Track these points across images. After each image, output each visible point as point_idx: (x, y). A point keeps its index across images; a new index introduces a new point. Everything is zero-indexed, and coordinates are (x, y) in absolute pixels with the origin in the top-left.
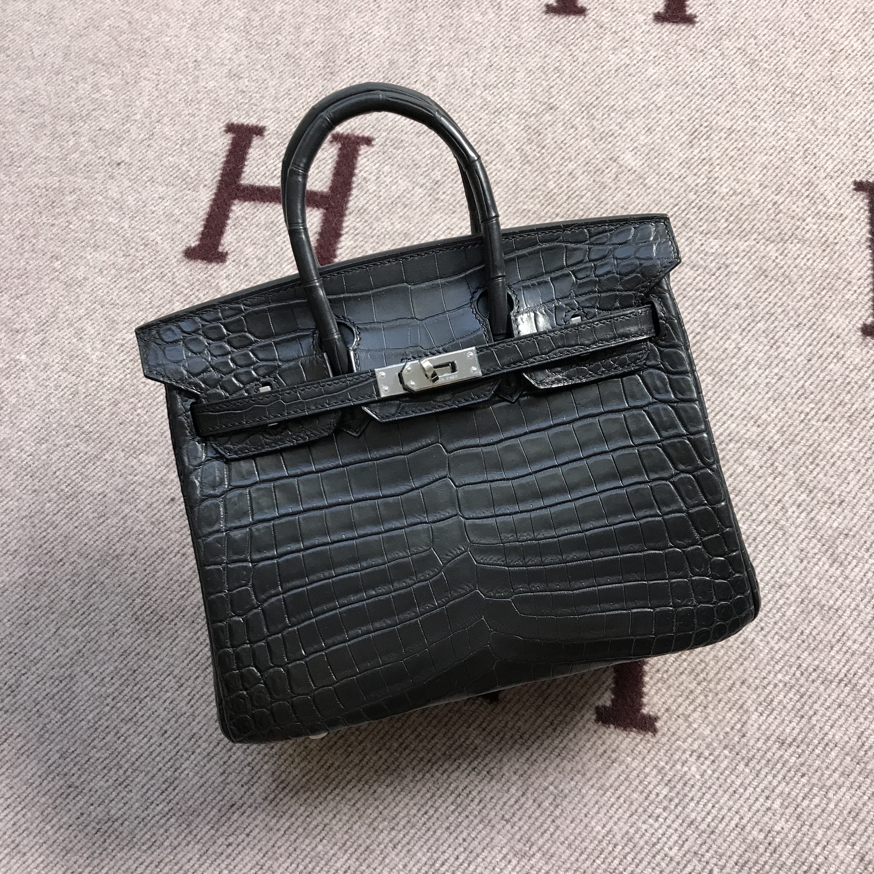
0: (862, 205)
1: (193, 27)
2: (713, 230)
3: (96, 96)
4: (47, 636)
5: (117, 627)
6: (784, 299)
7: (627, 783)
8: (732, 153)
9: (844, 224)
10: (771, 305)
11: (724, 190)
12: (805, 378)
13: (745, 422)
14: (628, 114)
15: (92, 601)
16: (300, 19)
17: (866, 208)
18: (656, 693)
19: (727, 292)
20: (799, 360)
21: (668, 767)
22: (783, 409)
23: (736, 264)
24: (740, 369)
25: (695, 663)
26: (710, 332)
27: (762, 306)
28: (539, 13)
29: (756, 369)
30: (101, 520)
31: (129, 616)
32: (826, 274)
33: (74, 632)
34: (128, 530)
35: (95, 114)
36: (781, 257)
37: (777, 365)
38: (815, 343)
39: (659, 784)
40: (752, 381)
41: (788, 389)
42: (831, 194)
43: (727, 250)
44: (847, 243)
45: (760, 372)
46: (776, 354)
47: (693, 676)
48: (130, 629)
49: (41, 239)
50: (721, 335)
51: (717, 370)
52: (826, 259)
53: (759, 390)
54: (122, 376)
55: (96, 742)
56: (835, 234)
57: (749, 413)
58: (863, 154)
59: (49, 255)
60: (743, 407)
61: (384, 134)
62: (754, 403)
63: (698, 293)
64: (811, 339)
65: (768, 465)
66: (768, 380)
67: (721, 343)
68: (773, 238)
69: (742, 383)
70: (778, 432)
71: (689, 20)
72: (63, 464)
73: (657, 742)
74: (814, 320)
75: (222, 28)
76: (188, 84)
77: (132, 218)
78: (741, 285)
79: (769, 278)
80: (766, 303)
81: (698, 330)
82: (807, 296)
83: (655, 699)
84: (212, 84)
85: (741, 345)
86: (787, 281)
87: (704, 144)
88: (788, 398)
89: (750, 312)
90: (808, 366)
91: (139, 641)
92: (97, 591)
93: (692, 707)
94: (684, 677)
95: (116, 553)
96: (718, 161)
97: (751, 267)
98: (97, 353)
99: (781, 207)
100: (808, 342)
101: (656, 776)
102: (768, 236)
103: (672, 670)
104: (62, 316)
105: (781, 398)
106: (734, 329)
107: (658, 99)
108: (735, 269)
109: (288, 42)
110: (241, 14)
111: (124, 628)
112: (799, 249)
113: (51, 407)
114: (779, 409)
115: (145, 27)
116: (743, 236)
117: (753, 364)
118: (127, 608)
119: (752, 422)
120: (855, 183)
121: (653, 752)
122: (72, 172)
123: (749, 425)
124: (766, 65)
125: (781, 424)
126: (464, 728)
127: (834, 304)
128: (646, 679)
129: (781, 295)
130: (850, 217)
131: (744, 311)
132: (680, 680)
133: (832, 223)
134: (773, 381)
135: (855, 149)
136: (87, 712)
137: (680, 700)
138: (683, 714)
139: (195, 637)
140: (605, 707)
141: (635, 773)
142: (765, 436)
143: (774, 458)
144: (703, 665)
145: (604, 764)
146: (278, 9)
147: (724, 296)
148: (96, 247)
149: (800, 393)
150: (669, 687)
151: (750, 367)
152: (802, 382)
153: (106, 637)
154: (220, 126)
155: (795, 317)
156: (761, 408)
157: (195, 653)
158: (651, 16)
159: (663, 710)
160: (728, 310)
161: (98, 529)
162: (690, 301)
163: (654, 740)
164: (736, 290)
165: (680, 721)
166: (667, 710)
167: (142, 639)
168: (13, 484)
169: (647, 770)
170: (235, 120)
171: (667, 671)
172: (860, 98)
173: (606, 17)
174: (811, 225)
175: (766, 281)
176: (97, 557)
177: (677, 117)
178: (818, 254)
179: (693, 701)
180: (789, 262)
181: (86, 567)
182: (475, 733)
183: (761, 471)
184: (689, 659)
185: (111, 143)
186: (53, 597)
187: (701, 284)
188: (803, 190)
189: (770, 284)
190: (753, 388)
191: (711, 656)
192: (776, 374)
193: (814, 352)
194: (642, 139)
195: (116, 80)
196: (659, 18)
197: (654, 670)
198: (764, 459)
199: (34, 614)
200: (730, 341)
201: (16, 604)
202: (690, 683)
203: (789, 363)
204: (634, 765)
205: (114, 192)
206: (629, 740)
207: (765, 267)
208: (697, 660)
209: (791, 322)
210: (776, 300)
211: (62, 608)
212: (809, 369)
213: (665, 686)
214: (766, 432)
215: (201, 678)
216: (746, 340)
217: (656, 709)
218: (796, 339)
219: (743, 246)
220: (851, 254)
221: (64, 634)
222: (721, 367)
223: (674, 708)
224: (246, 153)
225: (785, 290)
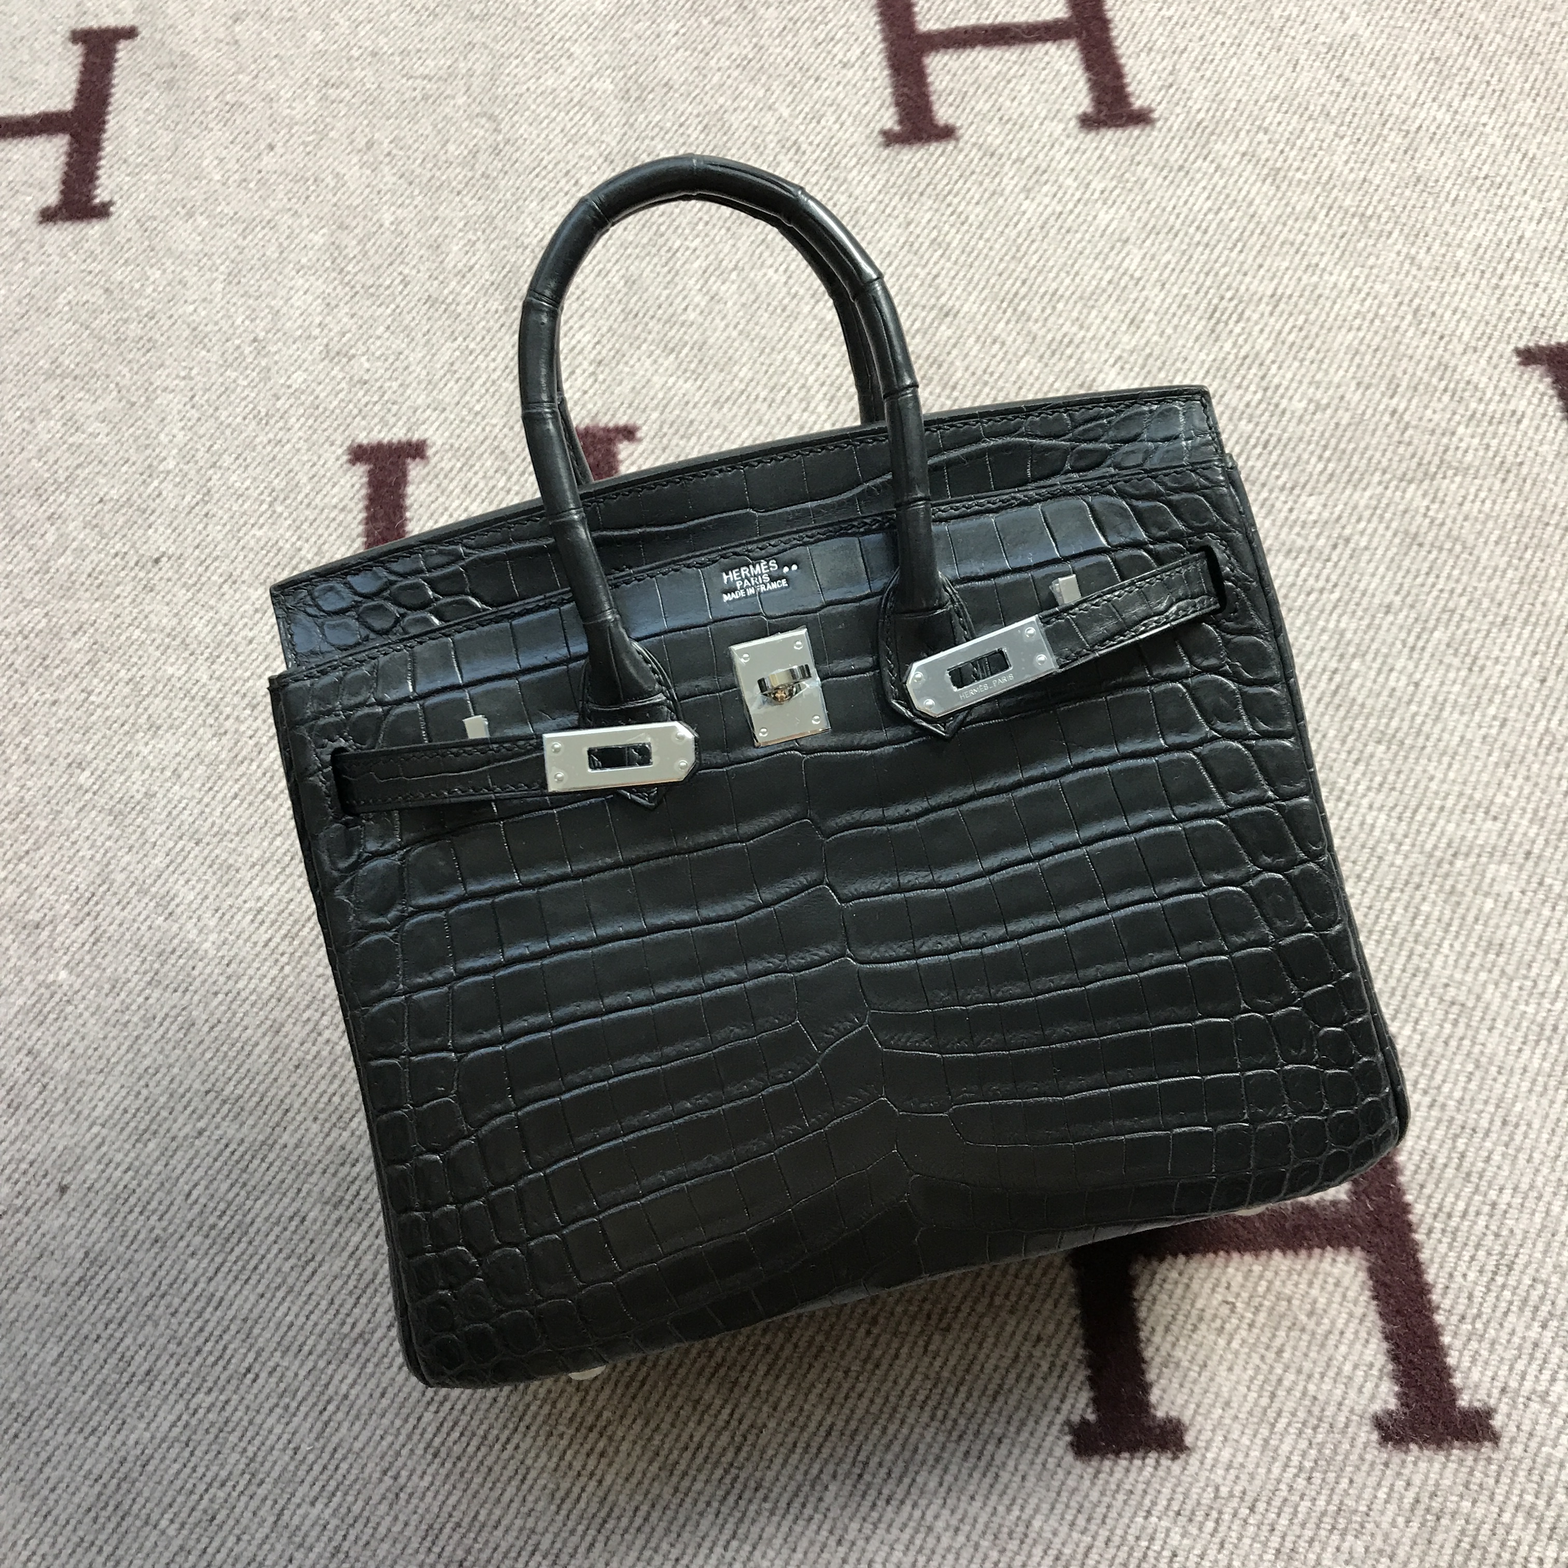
0: (1542, 387)
1: (232, 278)
2: (1302, 480)
3: (78, 438)
4: (260, 1536)
5: (402, 1480)
6: (1465, 578)
7: (1477, 1553)
8: (1291, 338)
9: (1523, 427)
10: (1445, 595)
11: (1299, 406)
12: (1547, 714)
13: (1468, 816)
14: (1088, 301)
15: (335, 1440)
16: (435, 230)
17: (1551, 392)
18: (1474, 1361)
19: (1362, 586)
20: (1525, 684)
21: (1541, 1503)
22: (1527, 778)
23: (1362, 533)
24: (1429, 722)
25: (1523, 1287)
26: (1355, 665)
27: (1431, 600)
28: (872, 149)
29: (1456, 715)
30: (309, 1270)
31: (419, 1452)
32: (1522, 521)
33: (315, 1512)
34: (368, 1276)
35: (83, 473)
36: (1435, 506)
37: (1491, 701)
38: (1542, 647)
39: (1536, 1540)
40: (1456, 739)
41: (1524, 740)
42: (1485, 379)
43: (1337, 510)
44: (1539, 460)
45: (1465, 718)
46: (1482, 681)
47: (1528, 1313)
48: (428, 1478)
49: (40, 735)
50: (1376, 666)
51: (1390, 731)
52: (1513, 494)
53: (1473, 752)
54: (274, 972)
56: (1514, 448)
57: (1471, 798)
58: (1515, 300)
59: (63, 763)
60: (1457, 788)
61: (655, 415)
62: (1473, 779)
63: (1313, 597)
64: (1533, 642)
65: (1534, 885)
66: (1483, 731)
67: (1381, 679)
68: (1409, 475)
69: (1442, 745)
70: (1531, 821)
71: (1142, 118)
72: (200, 1172)
73: (1507, 1458)
74: (1527, 607)
75: (289, 269)
76: (252, 385)
77: (212, 660)
78: (1382, 569)
79: (1427, 547)
80: (1435, 593)
81: (1333, 664)
82: (1502, 565)
83: (1475, 1375)
84: (299, 378)
85: (1418, 676)
86: (1458, 548)
87: (1237, 330)
88: (1530, 757)
89: (1413, 615)
90: (1545, 692)
91: (452, 1500)
92: (340, 1415)
93: (1546, 1375)
94: (1512, 1318)
95: (357, 1330)
96: (1272, 356)
97: (1389, 534)
98: (213, 937)
99: (1407, 418)
100: (1530, 648)
101: (1525, 1528)
102: (1399, 473)
103: (1487, 1310)
104: (120, 878)
105: (1517, 759)
106: (1395, 651)
107: (1133, 263)
108: (1363, 543)
109: (423, 276)
110: (318, 239)
111: (415, 1478)
112: (1460, 486)
113: (147, 1062)
114: (1520, 780)
115: (140, 293)
116: (1356, 482)
117: (1448, 708)
118: (409, 1437)
119: (1481, 814)
120: (1518, 352)
121: (1505, 1480)
122: (67, 591)
123: (1478, 820)
124: (1299, 175)
125: (1531, 806)
126: (1139, 1520)
127: (1553, 572)
128: (1446, 1339)
129: (1456, 572)
130: (1529, 413)
131: (1401, 616)
132: (1508, 1326)
133: (1502, 429)
134: (1494, 731)
135: (1498, 292)
137: (1520, 1366)
138: (1534, 1392)
139: (564, 1464)
140: (1390, 1414)
141: (1487, 1527)
142: (1512, 835)
143: (1539, 870)
144: (1540, 1287)
145: (1423, 1525)
146: (387, 219)
147: (1358, 594)
148: (154, 728)
149: (1546, 743)
150: (1493, 1343)
151: (1445, 714)
152: (1542, 724)
153: (383, 1508)
154: (335, 456)
155: (1494, 609)
156: (1487, 785)
157: (574, 1495)
158: (1073, 123)
159: (1496, 1392)
160: (1373, 617)
161: (308, 1289)
162: (1302, 616)
163: (1498, 1456)
164: (1377, 580)
165: (1535, 1406)
166: (1503, 1390)
167: (457, 1494)
168: (107, 1235)
169: (1506, 1518)
170: (363, 438)
171: (1479, 1315)
172: (1477, 205)
173: (995, 136)
174: (1467, 439)
175: (1423, 553)
176: (320, 1348)
177: (1175, 290)
178: (1496, 487)
179: (1545, 1361)
180: (1453, 512)
181: (302, 1373)
182: (1165, 1523)
183: (1526, 900)
184: (1512, 1282)
185: (130, 523)
186: (251, 1450)
187: (1311, 581)
188: (1435, 381)
189: (1432, 557)
190: (1462, 750)
191: (1549, 1267)
192: (1495, 718)
193: (1547, 664)
194: (1127, 341)
195: (108, 402)
196: (1089, 122)
197: (1454, 1319)
198: (1524, 876)
199: (222, 1494)
200: (1394, 675)
201: (178, 1484)
202: (1528, 1327)
203: (1511, 693)
204: (1479, 1512)
205: (161, 616)
206: (1452, 1466)
207: (1413, 530)
208: (1527, 1281)
209: (1490, 618)
210: (1451, 584)
211: (278, 1469)
212: (1548, 697)
213: (1486, 1345)
214: (1511, 827)
215: (599, 1545)
216: (1422, 667)
217: (1482, 1394)
218: (1508, 647)
219: (1363, 498)
220: (1552, 477)
221: (296, 1520)
222: (1394, 724)
223: (1513, 1384)
224: (402, 496)
225: (1461, 563)
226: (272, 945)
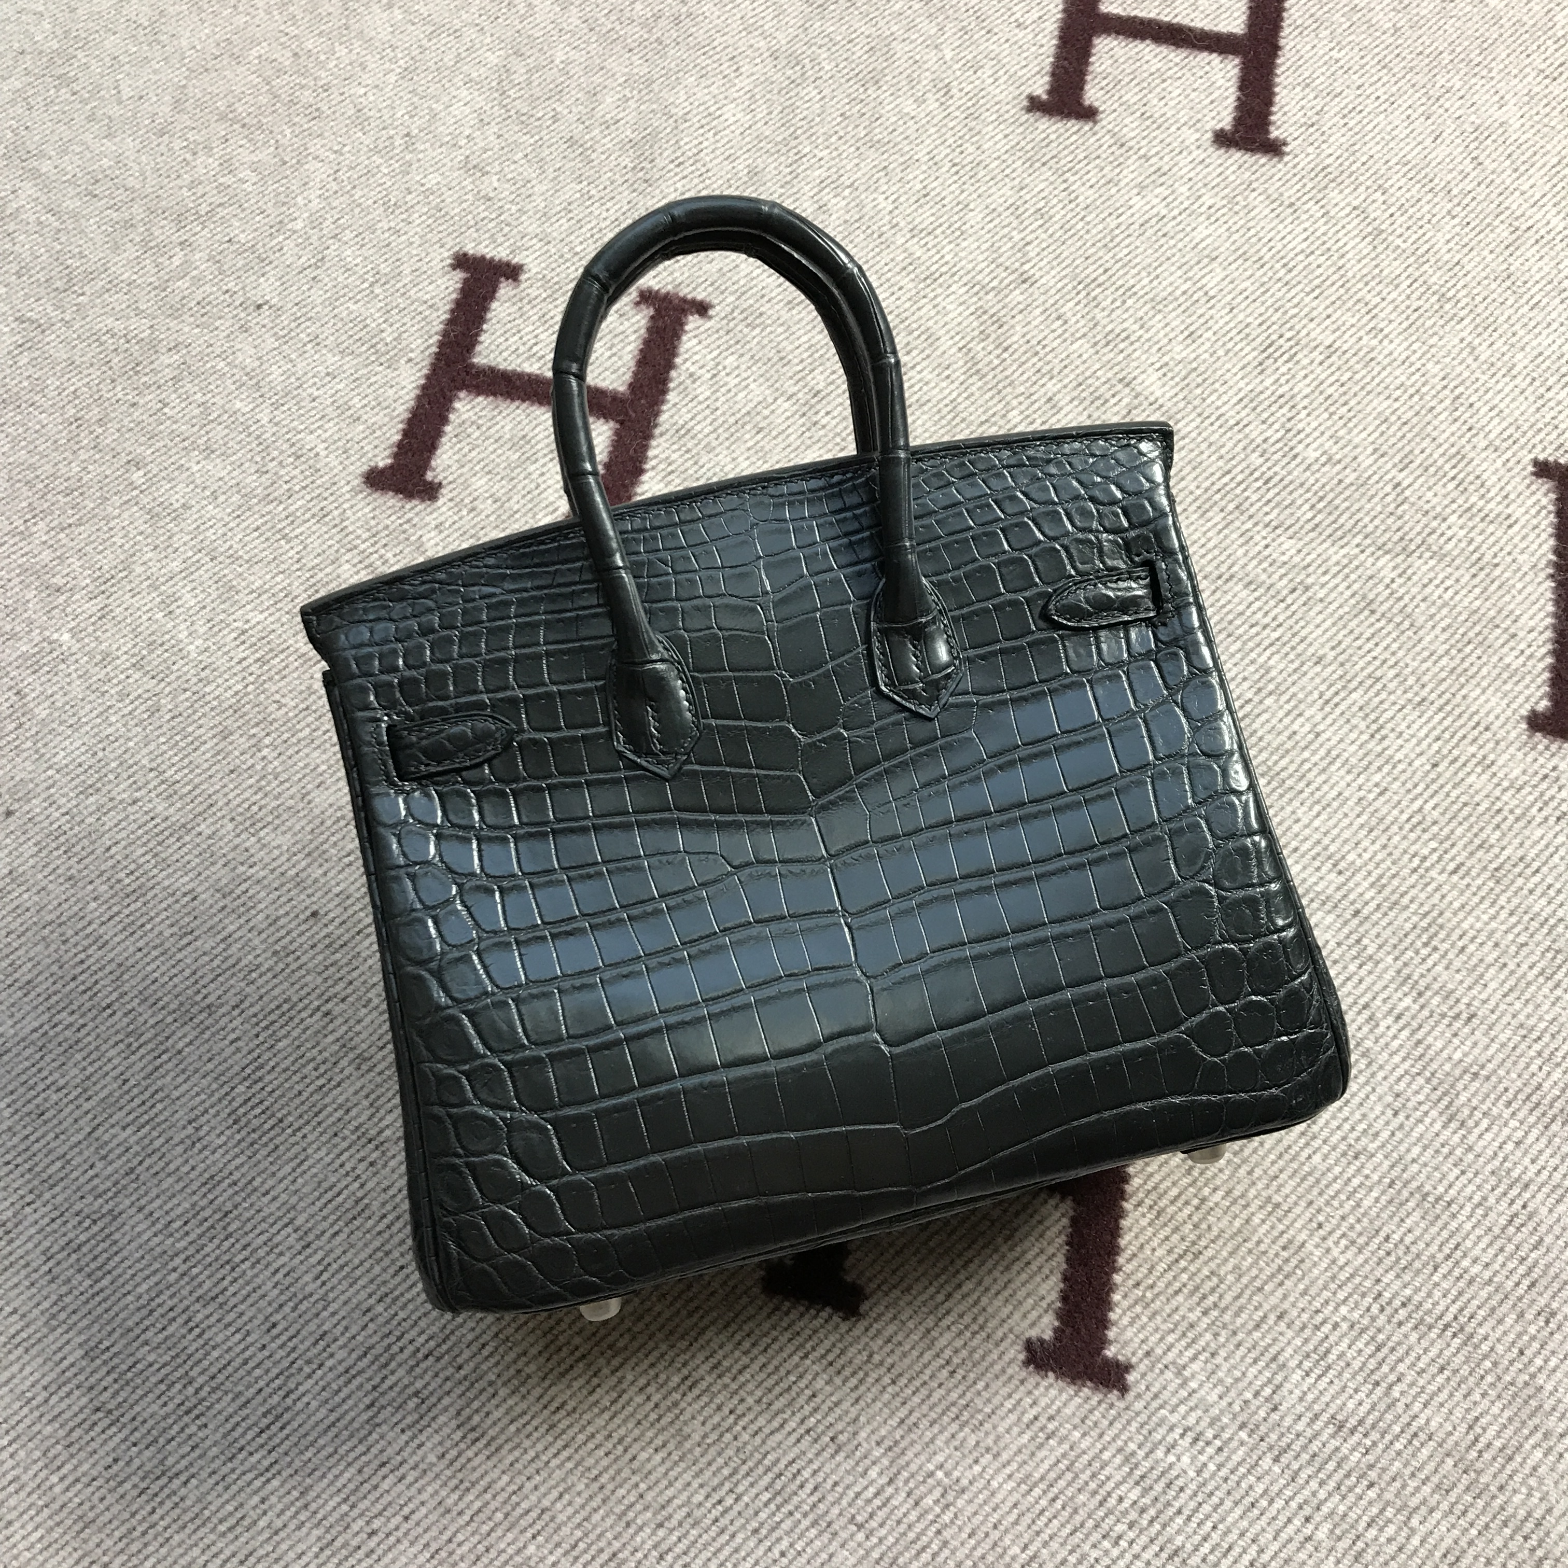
0: (1544, 501)
1: (407, 73)
2: (1288, 523)
3: (228, 180)
4: (74, 1140)
5: (202, 1133)
6: (1401, 653)
7: (1069, 1476)
8: (1330, 391)
9: (1511, 532)
10: (1377, 663)
11: (1312, 454)
12: (1426, 795)
13: (1317, 864)
14: (1157, 304)
15: (159, 1083)
16: (597, 79)
17: (1551, 508)
18: (1131, 1324)
19: (1303, 633)
20: (1417, 763)
21: (1141, 1453)
22: (1384, 847)
23: (1323, 586)
24: (1315, 771)
25: (1201, 1275)
26: (1269, 701)
27: (1361, 664)
28: (1015, 110)
29: (1342, 772)
30: (185, 941)
31: (223, 1115)
32: (1475, 617)
33: (124, 1135)
34: (231, 961)
35: (222, 212)
36: (1400, 581)
37: (1380, 769)
38: (1447, 735)
39: (1124, 1481)
40: (1334, 793)
41: (1395, 812)
42: (1494, 478)
43: (1308, 559)
44: (1514, 566)
45: (1349, 778)
46: (1379, 749)
47: (1195, 1299)
48: (223, 1138)
49: (113, 426)
50: (1287, 707)
51: (1277, 769)
52: (1477, 591)
53: (1345, 809)
54: (239, 687)
55: (149, 1334)
56: (1495, 549)
57: (1326, 848)
58: (1552, 414)
59: (124, 458)
60: (1317, 836)
61: (731, 299)
62: (1335, 832)
63: (1254, 630)
64: (1440, 728)
65: (1351, 941)
66: (1362, 793)
67: (1287, 721)
68: (1389, 545)
69: (1318, 795)
70: (1372, 885)
71: (1274, 149)
72: (123, 834)
73: (1127, 1408)
74: (1447, 696)
75: (458, 80)
76: (392, 174)
77: (276, 406)
78: (1329, 623)
79: (1377, 615)
80: (1369, 658)
81: (1249, 695)
82: (1441, 651)
83: (1129, 1333)
84: (432, 180)
85: (1321, 728)
86: (1407, 624)
87: (1284, 369)
88: (1395, 828)
89: (1340, 672)
90: (1433, 775)
91: (238, 1161)
92: (170, 1065)
93: (1189, 1353)
94: (1180, 1298)
95: (208, 1001)
96: (1306, 402)
97: (1348, 593)
98: (199, 642)
99: (1407, 493)
100: (1436, 733)
101: (1119, 1467)
102: (1380, 542)
103: (1161, 1285)
104: (139, 570)
105: (1382, 827)
106: (1310, 699)
107: (1211, 282)
108: (1321, 594)
109: (573, 118)
110: (493, 59)
111: (213, 1135)
112: (1432, 569)
113: (110, 730)
114: (1377, 846)
115: (322, 65)
116: (1338, 537)
117: (1338, 764)
118: (220, 1100)
119: (1329, 865)
120: (1536, 463)
121: (1118, 1426)
122: (175, 313)
123: (1324, 870)
124: (1399, 241)
125: (1379, 871)
126: (796, 1358)
127: (1484, 671)
128: (1116, 1297)
129: (1395, 646)
130: (1522, 521)
131: (1330, 669)
132: (1174, 1303)
133: (1491, 528)
134: (1371, 796)
135: (1541, 402)
136: (138, 1279)
137: (1170, 1339)
138: (1174, 1363)
139: (338, 1162)
140: (1041, 1341)
141: (1086, 1457)
142: (1350, 891)
143: (1361, 930)
144: (1215, 1280)
145: (1033, 1439)
146: (560, 56)
147: (1297, 639)
148: (209, 451)
149: (1414, 820)
150: (1155, 1314)
151: (1333, 768)
152: (1419, 802)
153: (180, 1149)
154: (443, 256)
155: (1416, 688)
156: (1346, 841)
157: (336, 1190)
158: (1209, 135)
159: (1140, 1353)
160: (1303, 664)
161: (179, 956)
162: (1238, 644)
163: (1121, 1405)
164: (1319, 631)
165: (1169, 1375)
166: (1148, 1354)
167: (243, 1158)
168: (32, 862)
169: (1106, 1455)
170: (470, 249)
171: (1152, 1287)
172: (1554, 315)
173: (1131, 128)
174: (1455, 529)
175: (1372, 620)
176: (172, 1006)
177: (1241, 317)
178: (1463, 581)
179: (1194, 1341)
180: (1414, 590)
181: (152, 1022)
182: (816, 1368)
183: (1339, 952)
184: (1192, 1268)
185: (247, 268)
186: (90, 1069)
187: (1259, 615)
188: (1447, 467)
189: (1378, 625)
190: (1335, 804)
191: (1229, 1266)
192: (1377, 785)
193: (1445, 751)
194: (1178, 351)
195: (264, 155)
196: (1223, 139)
197: (1131, 1282)
198: (1346, 931)
199: (55, 1097)
200: (1301, 720)
201: (24, 1078)
202: (1190, 1310)
203: (1401, 767)
204: (1084, 1445)
205: (246, 356)
206: (1078, 1400)
207: (1371, 596)
208: (1206, 1272)
209: (1409, 695)
210: (1387, 655)
211: (106, 1092)
212: (1433, 781)
213: (1148, 1312)
214: (1351, 884)
215: (343, 1236)
216: (1329, 721)
217: (1128, 1351)
218: (1415, 727)
219: (1336, 555)
220: (1519, 586)
221: (106, 1137)
222: (1283, 763)
223: (1159, 1351)
224: (486, 309)
225: (1403, 638)
226: (245, 664)
